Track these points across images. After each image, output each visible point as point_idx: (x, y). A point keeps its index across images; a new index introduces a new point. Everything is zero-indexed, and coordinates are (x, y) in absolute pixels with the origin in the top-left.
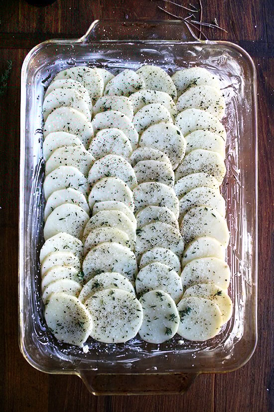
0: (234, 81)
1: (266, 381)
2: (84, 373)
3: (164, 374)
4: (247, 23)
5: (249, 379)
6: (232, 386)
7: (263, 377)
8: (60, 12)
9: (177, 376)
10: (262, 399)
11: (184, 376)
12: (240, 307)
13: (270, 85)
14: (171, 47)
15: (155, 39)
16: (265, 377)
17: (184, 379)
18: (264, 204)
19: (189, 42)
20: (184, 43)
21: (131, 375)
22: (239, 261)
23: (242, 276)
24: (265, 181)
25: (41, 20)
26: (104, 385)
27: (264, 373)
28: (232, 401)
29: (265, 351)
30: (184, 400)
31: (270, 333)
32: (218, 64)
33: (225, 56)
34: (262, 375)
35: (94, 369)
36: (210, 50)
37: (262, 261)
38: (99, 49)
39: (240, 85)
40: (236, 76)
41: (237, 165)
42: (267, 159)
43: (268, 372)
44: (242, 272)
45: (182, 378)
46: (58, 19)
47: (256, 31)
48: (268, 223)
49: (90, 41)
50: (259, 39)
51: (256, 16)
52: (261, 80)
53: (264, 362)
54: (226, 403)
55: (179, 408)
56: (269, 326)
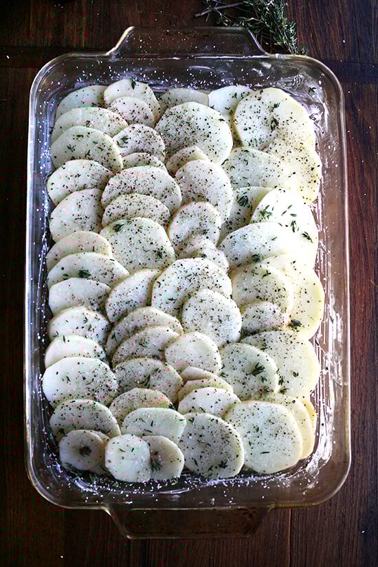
0: (315, 110)
1: (360, 524)
2: (114, 507)
3: (224, 508)
4: (333, 36)
5: (338, 522)
6: (315, 531)
7: (357, 519)
8: (84, 19)
9: (242, 511)
10: (354, 550)
11: (251, 511)
12: (326, 416)
13: (364, 120)
14: (230, 63)
15: (208, 52)
16: (359, 519)
17: (251, 516)
18: (358, 280)
19: (254, 56)
20: (247, 57)
21: (178, 511)
22: (325, 354)
23: (330, 374)
24: (359, 248)
25: (59, 30)
26: (141, 525)
27: (357, 513)
28: (314, 552)
29: (360, 483)
30: (248, 551)
31: (366, 458)
32: (293, 87)
33: (301, 76)
34: (355, 517)
35: (127, 502)
36: (282, 67)
37: (356, 358)
38: (134, 66)
39: (323, 115)
40: (317, 104)
41: (321, 223)
42: (362, 219)
43: (363, 513)
44: (329, 368)
45: (248, 515)
46: (81, 29)
47: (344, 47)
48: (363, 306)
49: (122, 54)
50: (349, 58)
51: (344, 27)
52: (352, 113)
53: (359, 498)
54: (306, 556)
55: (241, 561)
56: (365, 448)
